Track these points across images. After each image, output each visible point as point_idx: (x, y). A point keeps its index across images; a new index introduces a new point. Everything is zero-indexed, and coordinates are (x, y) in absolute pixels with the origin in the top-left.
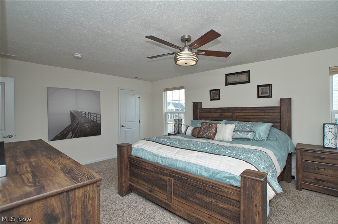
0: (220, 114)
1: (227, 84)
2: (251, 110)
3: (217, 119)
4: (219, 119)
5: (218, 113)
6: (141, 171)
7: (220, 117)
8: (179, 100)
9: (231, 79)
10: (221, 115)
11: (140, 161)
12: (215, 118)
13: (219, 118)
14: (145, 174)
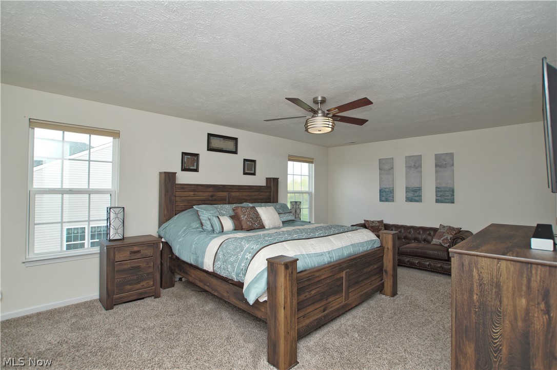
0: (210, 194)
1: (210, 149)
2: (248, 189)
3: (206, 202)
4: (209, 202)
5: (207, 194)
6: (309, 292)
7: (210, 198)
8: (89, 161)
9: (216, 143)
10: (212, 196)
11: (312, 274)
12: (204, 201)
13: (209, 200)
14: (317, 290)
